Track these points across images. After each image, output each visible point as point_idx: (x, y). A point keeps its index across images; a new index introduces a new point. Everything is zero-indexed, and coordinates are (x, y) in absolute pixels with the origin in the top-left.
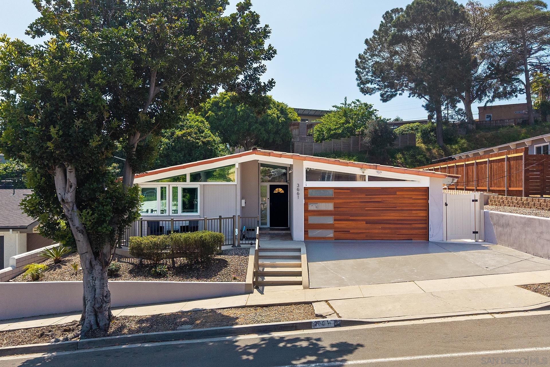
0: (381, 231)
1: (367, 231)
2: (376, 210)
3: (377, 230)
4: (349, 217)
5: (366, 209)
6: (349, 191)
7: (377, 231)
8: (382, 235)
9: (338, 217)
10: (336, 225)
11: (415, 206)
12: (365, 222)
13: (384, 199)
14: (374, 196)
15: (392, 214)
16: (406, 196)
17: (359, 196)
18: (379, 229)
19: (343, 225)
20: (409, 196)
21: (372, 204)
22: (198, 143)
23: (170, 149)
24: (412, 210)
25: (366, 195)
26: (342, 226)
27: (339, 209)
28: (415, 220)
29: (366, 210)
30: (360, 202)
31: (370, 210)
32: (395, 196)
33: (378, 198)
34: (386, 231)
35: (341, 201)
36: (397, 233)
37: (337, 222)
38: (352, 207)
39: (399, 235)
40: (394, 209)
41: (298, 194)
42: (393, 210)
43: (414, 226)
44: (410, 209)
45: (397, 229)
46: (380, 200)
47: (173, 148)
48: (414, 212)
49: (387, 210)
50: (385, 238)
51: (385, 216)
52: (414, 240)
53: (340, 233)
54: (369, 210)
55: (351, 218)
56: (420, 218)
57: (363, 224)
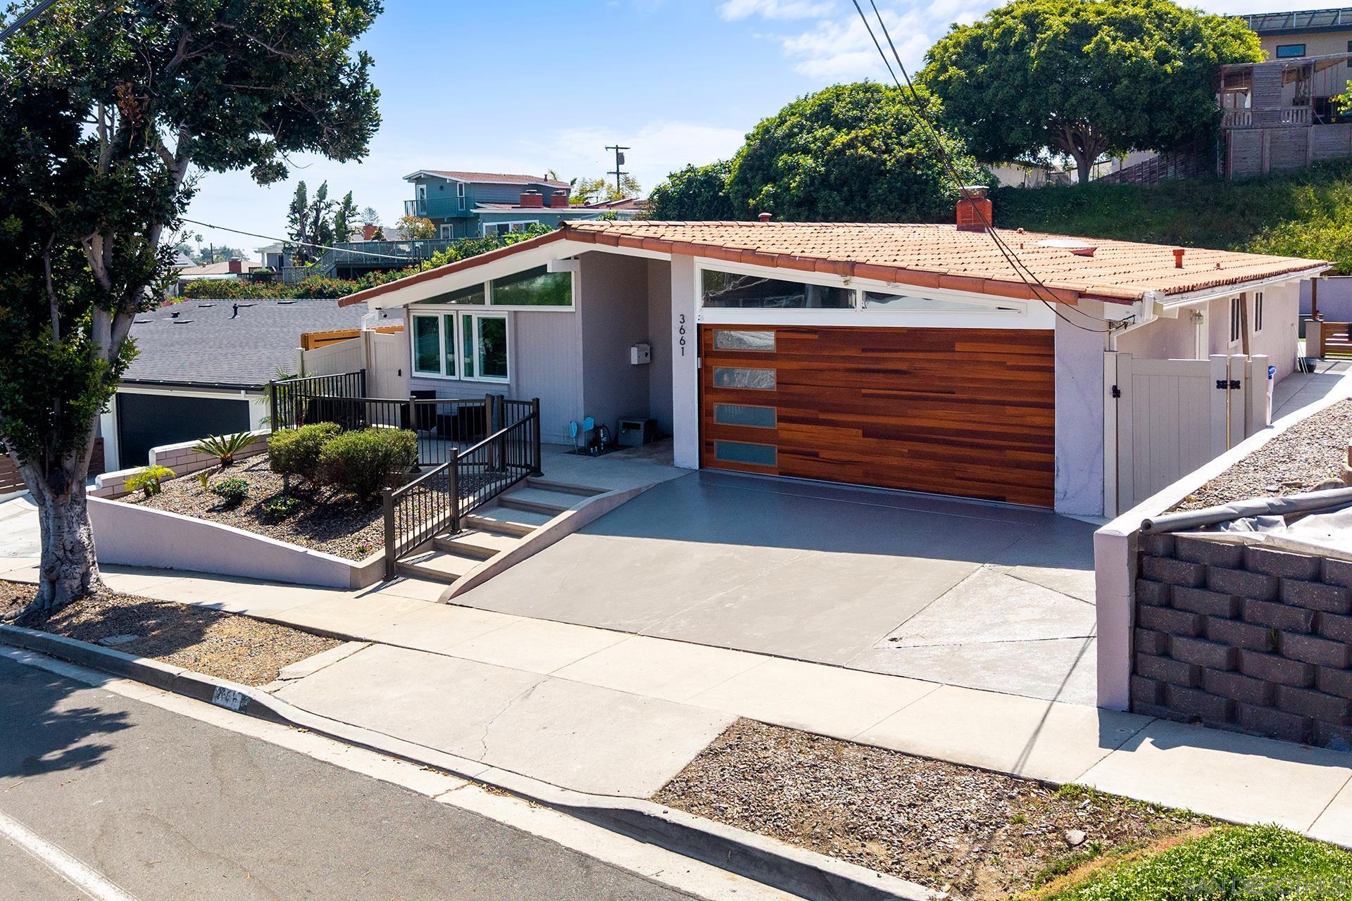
0: (906, 462)
1: (868, 459)
2: (896, 397)
3: (895, 456)
4: (817, 412)
5: (864, 391)
6: (816, 337)
7: (894, 461)
8: (910, 476)
9: (788, 412)
10: (784, 435)
11: (1015, 392)
12: (860, 431)
13: (917, 365)
14: (886, 355)
15: (940, 413)
16: (986, 358)
17: (845, 354)
18: (902, 455)
19: (802, 433)
20: (993, 358)
21: (880, 378)
22: (884, 162)
23: (816, 182)
24: (1003, 403)
25: (864, 350)
26: (800, 437)
27: (793, 389)
28: (1014, 437)
29: (865, 395)
30: (849, 370)
31: (878, 396)
32: (949, 356)
33: (896, 361)
34: (925, 464)
35: (794, 365)
36: (957, 474)
37: (783, 425)
38: (825, 383)
39: (962, 479)
40: (945, 397)
41: (682, 341)
42: (942, 400)
43: (1011, 455)
44: (997, 398)
45: (960, 459)
46: (903, 366)
47: (825, 178)
48: (1010, 410)
49: (926, 399)
50: (918, 486)
51: (918, 417)
52: (1010, 500)
53: (794, 456)
54: (872, 396)
55: (823, 416)
56: (1033, 432)
57: (854, 438)
